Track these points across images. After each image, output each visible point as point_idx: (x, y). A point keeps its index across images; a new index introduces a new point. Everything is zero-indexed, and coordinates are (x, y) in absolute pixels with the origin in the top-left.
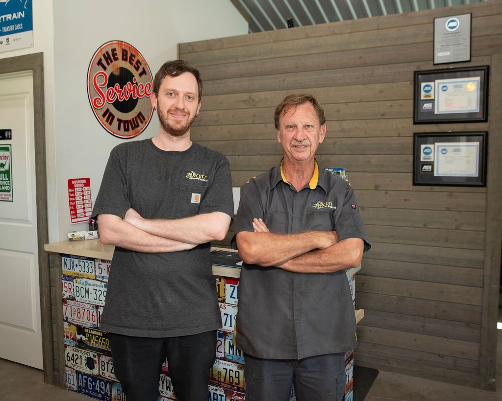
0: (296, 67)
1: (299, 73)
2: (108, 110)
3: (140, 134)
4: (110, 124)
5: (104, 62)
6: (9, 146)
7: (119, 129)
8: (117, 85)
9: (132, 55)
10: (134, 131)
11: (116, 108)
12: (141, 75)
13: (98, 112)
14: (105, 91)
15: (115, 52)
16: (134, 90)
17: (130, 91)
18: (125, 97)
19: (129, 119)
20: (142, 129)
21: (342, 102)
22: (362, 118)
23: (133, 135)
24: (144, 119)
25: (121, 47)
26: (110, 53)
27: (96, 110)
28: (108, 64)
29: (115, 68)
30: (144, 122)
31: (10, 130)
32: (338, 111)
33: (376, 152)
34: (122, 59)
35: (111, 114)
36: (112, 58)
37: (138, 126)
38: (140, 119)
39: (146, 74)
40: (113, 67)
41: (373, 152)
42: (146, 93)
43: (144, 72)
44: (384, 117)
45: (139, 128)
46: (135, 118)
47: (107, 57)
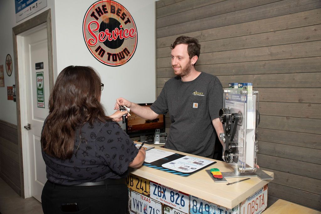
0: (235, 7)
1: (236, 12)
2: (99, 47)
3: (125, 63)
4: (102, 56)
5: (96, 14)
6: (42, 73)
7: (109, 59)
8: (107, 30)
9: (119, 9)
10: (121, 61)
11: (106, 46)
12: (126, 23)
13: (92, 48)
14: (97, 34)
15: (105, 8)
16: (121, 33)
17: (118, 34)
18: (113, 38)
19: (117, 53)
20: (127, 60)
21: (271, 31)
22: (289, 43)
23: (120, 64)
24: (129, 53)
25: (110, 4)
26: (101, 8)
27: (90, 47)
28: (100, 16)
29: (105, 18)
30: (129, 55)
31: (42, 63)
32: (268, 39)
33: (301, 71)
34: (111, 12)
35: (102, 50)
36: (103, 12)
37: (124, 58)
38: (126, 53)
39: (130, 22)
40: (103, 17)
41: (297, 71)
42: (130, 35)
43: (128, 21)
44: (308, 41)
45: (125, 59)
46: (122, 52)
47: (99, 11)
